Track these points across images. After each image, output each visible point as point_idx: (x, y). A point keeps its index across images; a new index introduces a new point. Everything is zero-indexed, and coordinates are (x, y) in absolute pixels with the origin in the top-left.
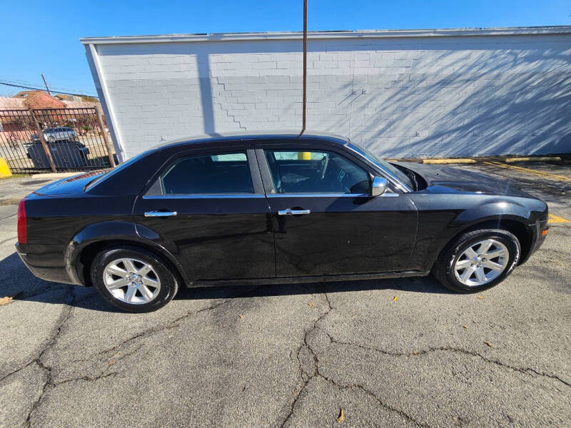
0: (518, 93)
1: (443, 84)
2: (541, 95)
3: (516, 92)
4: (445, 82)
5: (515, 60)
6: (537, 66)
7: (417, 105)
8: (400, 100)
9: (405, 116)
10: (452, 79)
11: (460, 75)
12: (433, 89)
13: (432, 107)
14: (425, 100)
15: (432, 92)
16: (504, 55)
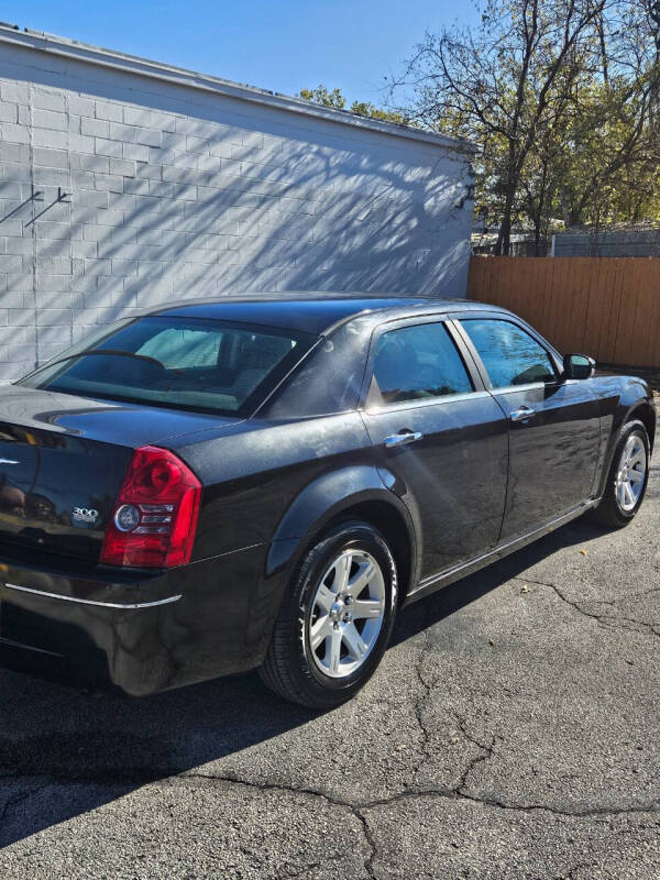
0: (343, 235)
1: (223, 203)
2: (372, 240)
3: (340, 231)
4: (227, 198)
5: (328, 169)
6: (357, 184)
7: (181, 246)
8: (143, 231)
9: (160, 275)
10: (236, 193)
11: (251, 185)
12: (206, 211)
13: (214, 249)
14: (194, 238)
15: (207, 217)
16: (311, 156)
